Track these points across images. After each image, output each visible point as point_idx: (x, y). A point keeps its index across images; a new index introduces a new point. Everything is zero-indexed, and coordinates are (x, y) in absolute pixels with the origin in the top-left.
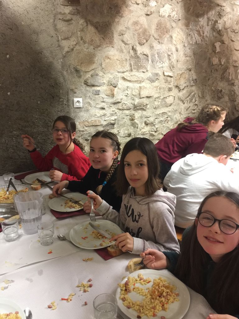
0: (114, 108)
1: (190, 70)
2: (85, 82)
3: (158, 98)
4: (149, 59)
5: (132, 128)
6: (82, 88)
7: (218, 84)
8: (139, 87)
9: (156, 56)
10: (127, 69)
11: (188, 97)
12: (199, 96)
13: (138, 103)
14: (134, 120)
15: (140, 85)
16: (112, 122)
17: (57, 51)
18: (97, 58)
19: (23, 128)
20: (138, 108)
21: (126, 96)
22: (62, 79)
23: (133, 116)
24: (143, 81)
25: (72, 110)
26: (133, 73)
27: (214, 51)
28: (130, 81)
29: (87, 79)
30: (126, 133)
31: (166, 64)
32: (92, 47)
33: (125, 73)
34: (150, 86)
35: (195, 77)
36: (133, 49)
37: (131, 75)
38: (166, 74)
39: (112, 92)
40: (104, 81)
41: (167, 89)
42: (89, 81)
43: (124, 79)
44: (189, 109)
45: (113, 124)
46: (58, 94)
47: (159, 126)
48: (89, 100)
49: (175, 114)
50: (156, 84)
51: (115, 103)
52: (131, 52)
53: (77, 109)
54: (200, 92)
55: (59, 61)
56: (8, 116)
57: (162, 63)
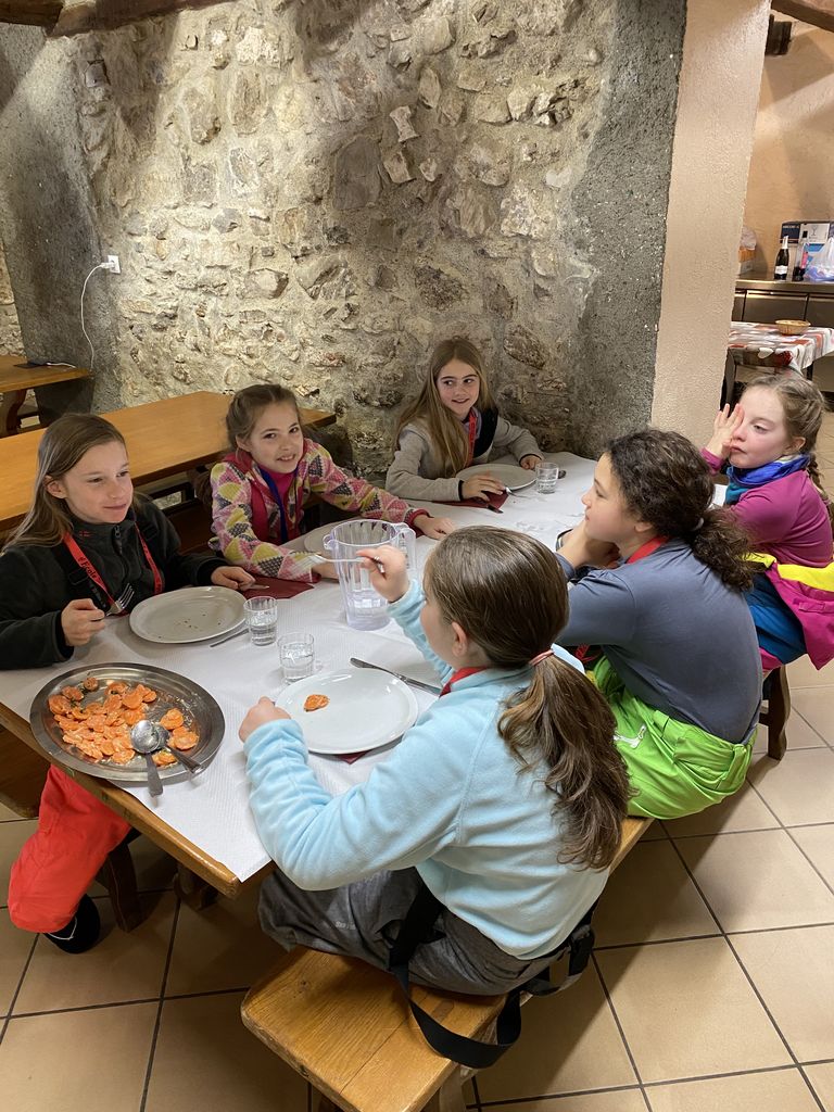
1: (318, 202)
2: (123, 227)
4: (218, 176)
5: (201, 333)
8: (201, 240)
9: (231, 166)
10: (176, 201)
13: (203, 277)
14: (203, 316)
15: (203, 237)
20: (204, 289)
21: (185, 259)
23: (202, 307)
24: (206, 229)
26: (191, 209)
28: (186, 227)
31: (255, 186)
33: (178, 210)
34: (218, 239)
37: (188, 215)
40: (147, 226)
41: (261, 252)
42: (126, 225)
44: (333, 316)
45: (170, 318)
47: (255, 344)
49: (296, 324)
50: (232, 236)
53: (116, 276)
57: (241, 183)
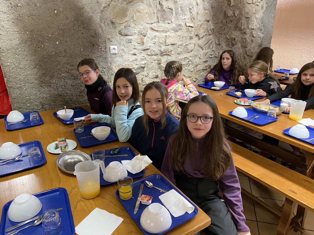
0: (144, 54)
1: (208, 21)
2: (119, 32)
3: (181, 45)
4: (173, 12)
5: (159, 70)
6: (117, 38)
7: (232, 32)
8: (165, 36)
9: (180, 9)
10: (154, 21)
11: (206, 44)
12: (216, 43)
13: (164, 49)
14: (161, 64)
15: (166, 34)
16: (143, 66)
17: (96, 7)
18: (129, 12)
19: (69, 71)
20: (164, 54)
21: (154, 43)
22: (100, 30)
23: (160, 61)
24: (168, 31)
25: (109, 56)
26: (160, 24)
27: (229, 5)
28: (157, 31)
29: (121, 30)
30: (154, 74)
31: (188, 16)
32: (125, 3)
33: (153, 25)
34: (174, 35)
35: (212, 27)
36: (159, 4)
37: (158, 26)
38: (188, 24)
39: (142, 40)
40: (135, 31)
41: (188, 38)
42: (123, 31)
43: (152, 29)
44: (207, 54)
45: (143, 68)
46: (97, 43)
48: (123, 48)
49: (196, 59)
50: (179, 33)
51: (144, 50)
52: (158, 6)
53: (113, 55)
54: (217, 40)
55: (98, 15)
56: (57, 61)
57: (184, 15)
